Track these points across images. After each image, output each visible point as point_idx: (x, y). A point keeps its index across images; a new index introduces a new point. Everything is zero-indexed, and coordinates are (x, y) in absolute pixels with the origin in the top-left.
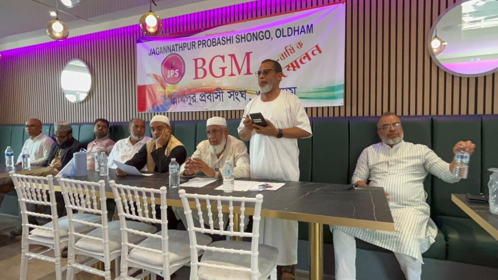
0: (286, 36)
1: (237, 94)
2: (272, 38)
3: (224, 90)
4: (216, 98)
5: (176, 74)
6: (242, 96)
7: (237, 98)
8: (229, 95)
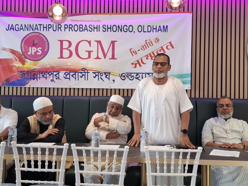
0: (146, 32)
1: (101, 74)
2: (134, 32)
3: (89, 70)
4: (81, 77)
5: (39, 52)
6: (106, 77)
7: (101, 78)
8: (94, 75)
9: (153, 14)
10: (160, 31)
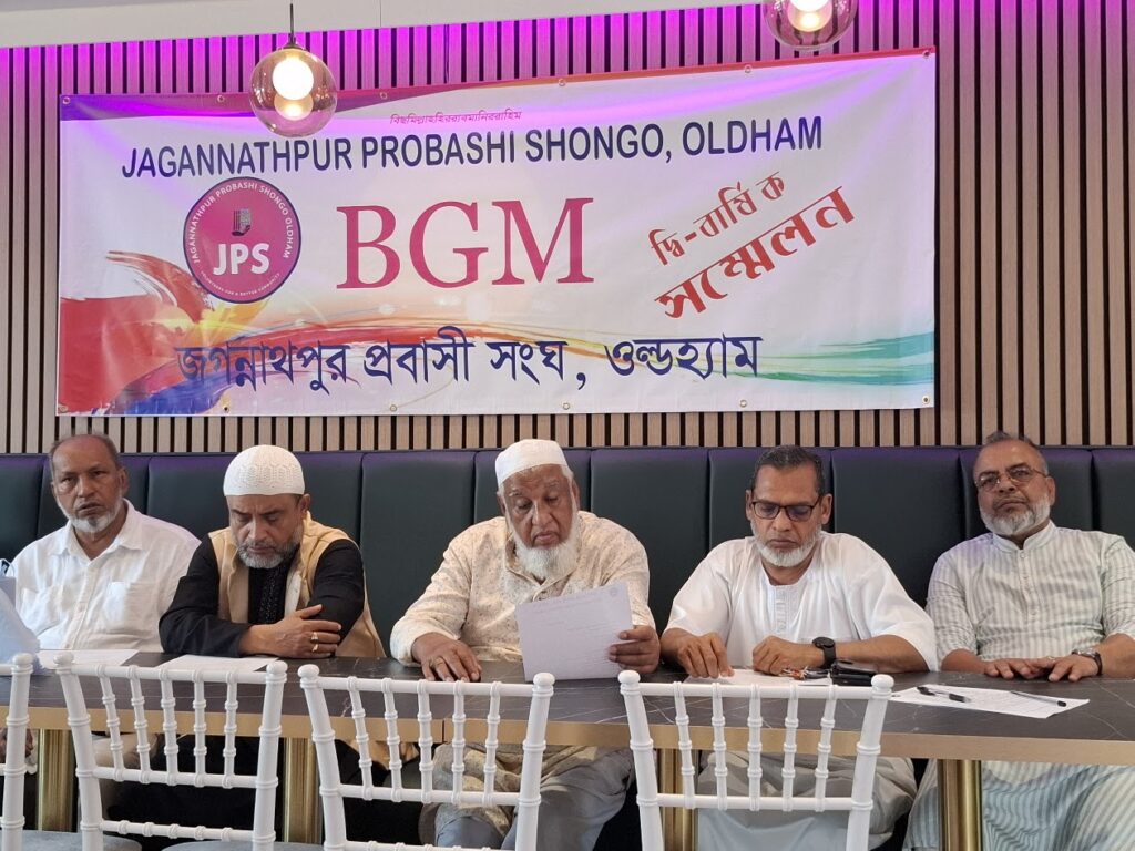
0: (721, 151)
1: (526, 352)
2: (669, 153)
3: (472, 334)
4: (439, 366)
5: (259, 264)
6: (547, 362)
7: (525, 368)
8: (496, 356)
9: (755, 66)
10: (785, 146)
